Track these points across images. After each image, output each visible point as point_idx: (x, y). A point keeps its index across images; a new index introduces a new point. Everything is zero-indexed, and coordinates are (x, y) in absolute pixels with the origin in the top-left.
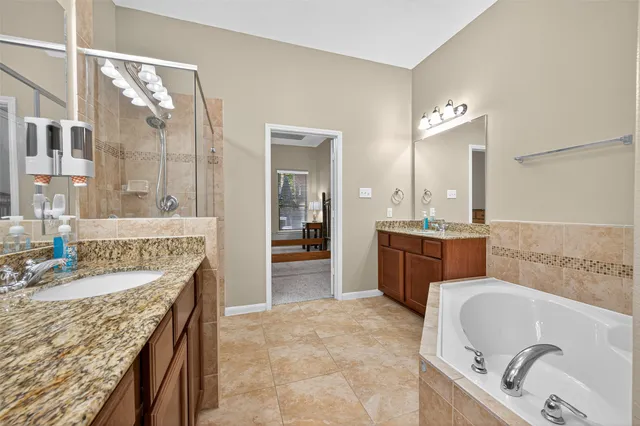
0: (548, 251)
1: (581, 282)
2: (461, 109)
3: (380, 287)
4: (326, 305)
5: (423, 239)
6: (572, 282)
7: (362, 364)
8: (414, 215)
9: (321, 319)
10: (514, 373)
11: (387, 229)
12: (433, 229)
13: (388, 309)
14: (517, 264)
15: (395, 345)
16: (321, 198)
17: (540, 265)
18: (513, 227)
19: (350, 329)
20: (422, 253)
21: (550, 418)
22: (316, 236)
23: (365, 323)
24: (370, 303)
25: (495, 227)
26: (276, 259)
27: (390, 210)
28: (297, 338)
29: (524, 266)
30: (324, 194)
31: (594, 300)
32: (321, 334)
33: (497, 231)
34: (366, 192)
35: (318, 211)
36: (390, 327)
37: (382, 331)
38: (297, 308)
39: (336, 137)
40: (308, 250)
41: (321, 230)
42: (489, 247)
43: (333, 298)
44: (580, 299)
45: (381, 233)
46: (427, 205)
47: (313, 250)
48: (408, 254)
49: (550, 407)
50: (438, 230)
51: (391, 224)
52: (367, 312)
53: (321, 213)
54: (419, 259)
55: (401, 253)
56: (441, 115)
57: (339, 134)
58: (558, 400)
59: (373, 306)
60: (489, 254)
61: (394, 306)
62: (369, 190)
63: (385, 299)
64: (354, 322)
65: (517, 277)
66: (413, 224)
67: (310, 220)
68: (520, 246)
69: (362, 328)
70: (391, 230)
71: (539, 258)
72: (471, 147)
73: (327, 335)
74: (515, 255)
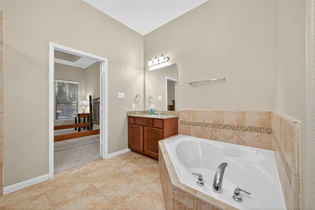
0: (201, 121)
1: (212, 132)
2: (167, 59)
3: (129, 147)
4: (98, 164)
5: (153, 119)
6: (209, 133)
7: (128, 196)
8: (145, 108)
9: (95, 174)
10: (218, 182)
11: (132, 115)
12: (155, 114)
13: (135, 158)
14: (190, 128)
15: (143, 178)
16: (88, 98)
17: (198, 127)
18: (189, 112)
19: (116, 176)
20: (153, 127)
21: (237, 200)
22: (84, 122)
23: (124, 170)
24: (125, 157)
25: (181, 112)
26: (57, 139)
27: (134, 105)
28: (78, 194)
29: (193, 128)
30: (90, 97)
31: (215, 139)
32: (98, 185)
33: (182, 114)
34: (121, 95)
35: (86, 106)
36: (139, 169)
37: (135, 172)
38: (76, 171)
39: (104, 61)
40: (79, 130)
41: (88, 118)
42: (179, 121)
43: (101, 158)
44: (211, 139)
45: (129, 117)
46: (150, 103)
47: (82, 131)
48: (145, 128)
49: (237, 194)
50: (157, 115)
51: (134, 112)
52: (124, 162)
53: (88, 108)
54: (151, 130)
55: (141, 127)
56: (153, 62)
57: (106, 60)
58: (240, 190)
59: (128, 158)
60: (179, 125)
61: (138, 156)
62: (123, 94)
63: (132, 153)
64: (118, 171)
65: (190, 133)
66: (144, 112)
67: (80, 112)
68: (191, 120)
69: (123, 174)
70: (135, 116)
71: (198, 124)
72: (167, 78)
73: (101, 185)
74: (189, 124)
